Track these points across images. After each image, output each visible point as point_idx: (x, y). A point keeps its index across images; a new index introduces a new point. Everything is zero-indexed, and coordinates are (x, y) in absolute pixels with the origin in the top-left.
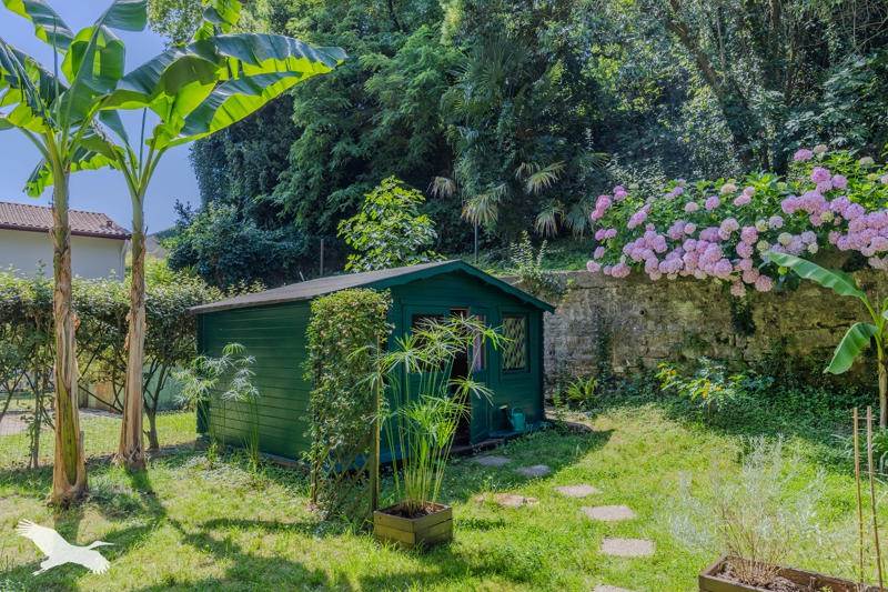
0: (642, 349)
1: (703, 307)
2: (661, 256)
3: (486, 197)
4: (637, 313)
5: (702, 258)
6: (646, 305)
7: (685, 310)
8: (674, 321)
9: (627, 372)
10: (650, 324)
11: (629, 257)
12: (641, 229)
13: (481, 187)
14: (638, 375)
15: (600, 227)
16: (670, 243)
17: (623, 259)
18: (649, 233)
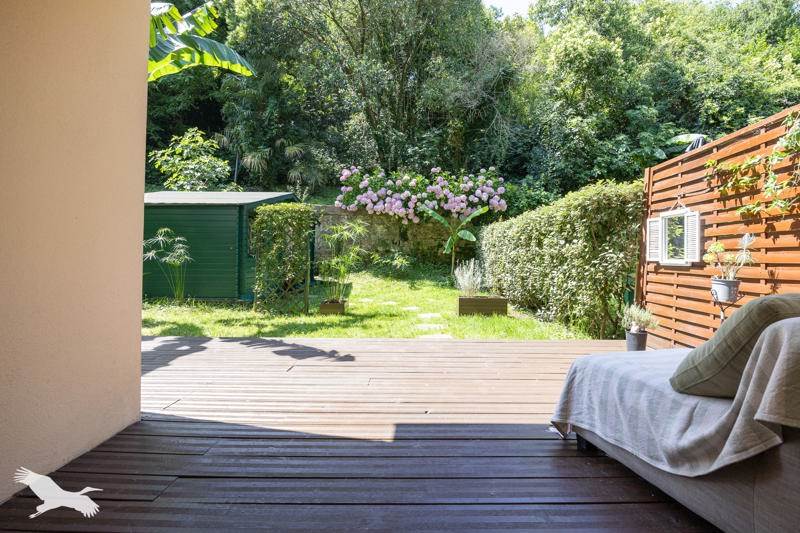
1: (387, 228)
2: (375, 203)
3: (259, 154)
5: (393, 206)
7: (379, 229)
11: (359, 202)
15: (343, 185)
16: (379, 198)
17: (356, 202)
18: (370, 192)
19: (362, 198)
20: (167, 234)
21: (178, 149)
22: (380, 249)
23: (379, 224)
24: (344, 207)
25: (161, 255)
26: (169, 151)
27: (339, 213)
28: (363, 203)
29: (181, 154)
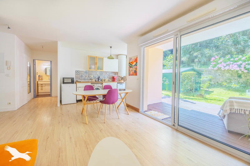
0: (218, 80)
1: (232, 74)
2: (225, 67)
3: (186, 57)
4: (218, 75)
5: (233, 67)
6: (220, 74)
7: (227, 75)
8: (225, 76)
9: (215, 83)
10: (220, 77)
11: (218, 67)
12: (221, 63)
13: (185, 55)
14: (217, 84)
15: (212, 62)
16: (227, 65)
17: (217, 67)
18: (223, 63)
19: (219, 66)
20: (165, 79)
21: (167, 60)
22: (228, 81)
23: (228, 73)
24: (212, 69)
25: (164, 82)
26: (166, 61)
27: (211, 70)
28: (219, 67)
29: (168, 61)
